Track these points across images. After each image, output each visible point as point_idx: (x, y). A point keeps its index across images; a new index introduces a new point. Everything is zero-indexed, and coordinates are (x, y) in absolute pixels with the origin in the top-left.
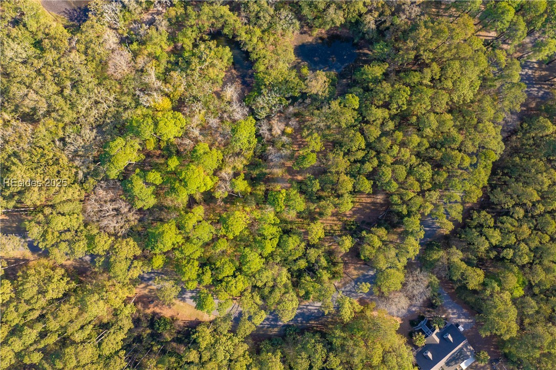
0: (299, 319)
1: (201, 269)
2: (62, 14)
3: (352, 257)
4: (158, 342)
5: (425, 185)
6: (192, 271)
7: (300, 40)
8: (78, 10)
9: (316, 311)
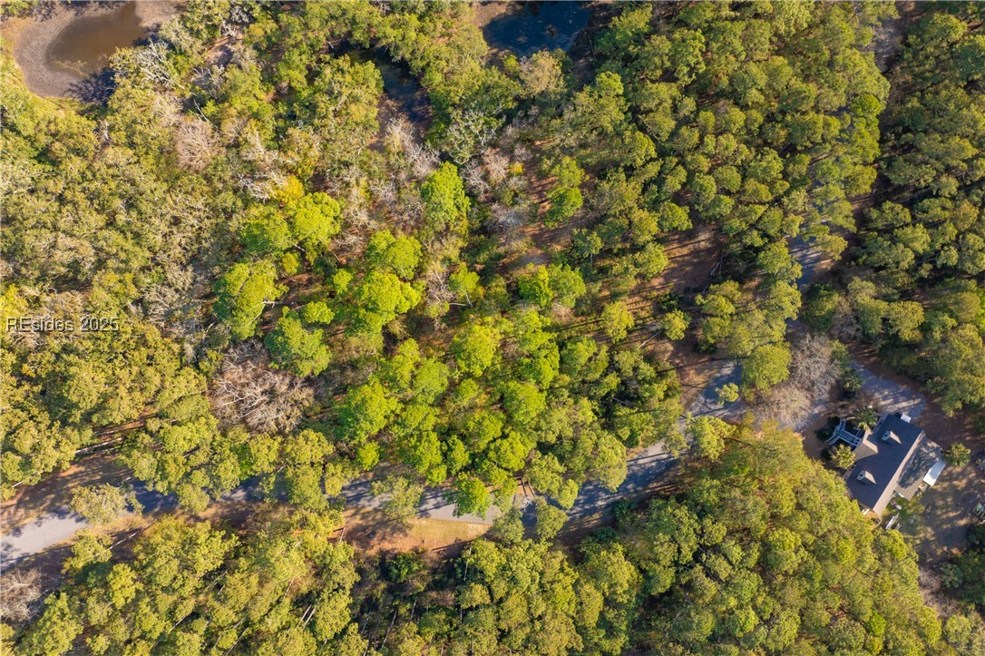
0: (629, 487)
1: (444, 444)
2: (67, 94)
3: (687, 355)
4: (406, 599)
5: (778, 186)
6: (431, 452)
7: (486, 15)
8: (93, 80)
9: (654, 464)
